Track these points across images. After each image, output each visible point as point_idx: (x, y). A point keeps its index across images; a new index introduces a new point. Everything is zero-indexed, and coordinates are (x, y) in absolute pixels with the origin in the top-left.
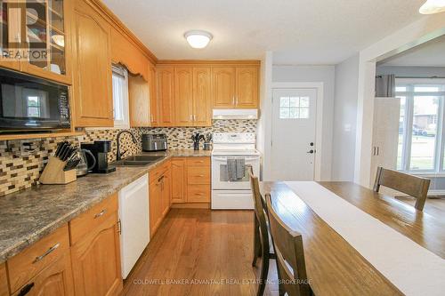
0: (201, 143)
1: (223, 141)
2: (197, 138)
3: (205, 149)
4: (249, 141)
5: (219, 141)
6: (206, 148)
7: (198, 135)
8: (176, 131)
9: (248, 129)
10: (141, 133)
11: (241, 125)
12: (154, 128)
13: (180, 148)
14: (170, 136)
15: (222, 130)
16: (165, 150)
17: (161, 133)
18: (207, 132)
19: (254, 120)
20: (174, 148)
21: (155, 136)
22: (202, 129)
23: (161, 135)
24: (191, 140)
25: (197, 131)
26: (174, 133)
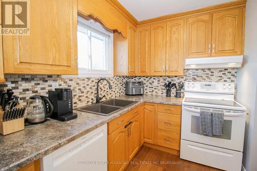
0: (173, 91)
1: (195, 90)
2: (169, 86)
3: (176, 96)
4: (227, 91)
5: (191, 89)
6: (178, 95)
7: (170, 83)
8: (152, 79)
9: (225, 78)
10: (124, 81)
11: (216, 74)
12: (136, 77)
13: (154, 93)
14: (147, 84)
15: (194, 79)
16: (141, 95)
17: (140, 80)
18: (179, 81)
19: (233, 69)
20: (150, 93)
21: (134, 83)
22: (174, 78)
23: (139, 83)
24: (164, 88)
25: (170, 80)
26: (150, 81)
